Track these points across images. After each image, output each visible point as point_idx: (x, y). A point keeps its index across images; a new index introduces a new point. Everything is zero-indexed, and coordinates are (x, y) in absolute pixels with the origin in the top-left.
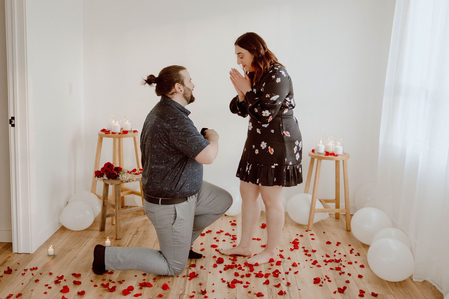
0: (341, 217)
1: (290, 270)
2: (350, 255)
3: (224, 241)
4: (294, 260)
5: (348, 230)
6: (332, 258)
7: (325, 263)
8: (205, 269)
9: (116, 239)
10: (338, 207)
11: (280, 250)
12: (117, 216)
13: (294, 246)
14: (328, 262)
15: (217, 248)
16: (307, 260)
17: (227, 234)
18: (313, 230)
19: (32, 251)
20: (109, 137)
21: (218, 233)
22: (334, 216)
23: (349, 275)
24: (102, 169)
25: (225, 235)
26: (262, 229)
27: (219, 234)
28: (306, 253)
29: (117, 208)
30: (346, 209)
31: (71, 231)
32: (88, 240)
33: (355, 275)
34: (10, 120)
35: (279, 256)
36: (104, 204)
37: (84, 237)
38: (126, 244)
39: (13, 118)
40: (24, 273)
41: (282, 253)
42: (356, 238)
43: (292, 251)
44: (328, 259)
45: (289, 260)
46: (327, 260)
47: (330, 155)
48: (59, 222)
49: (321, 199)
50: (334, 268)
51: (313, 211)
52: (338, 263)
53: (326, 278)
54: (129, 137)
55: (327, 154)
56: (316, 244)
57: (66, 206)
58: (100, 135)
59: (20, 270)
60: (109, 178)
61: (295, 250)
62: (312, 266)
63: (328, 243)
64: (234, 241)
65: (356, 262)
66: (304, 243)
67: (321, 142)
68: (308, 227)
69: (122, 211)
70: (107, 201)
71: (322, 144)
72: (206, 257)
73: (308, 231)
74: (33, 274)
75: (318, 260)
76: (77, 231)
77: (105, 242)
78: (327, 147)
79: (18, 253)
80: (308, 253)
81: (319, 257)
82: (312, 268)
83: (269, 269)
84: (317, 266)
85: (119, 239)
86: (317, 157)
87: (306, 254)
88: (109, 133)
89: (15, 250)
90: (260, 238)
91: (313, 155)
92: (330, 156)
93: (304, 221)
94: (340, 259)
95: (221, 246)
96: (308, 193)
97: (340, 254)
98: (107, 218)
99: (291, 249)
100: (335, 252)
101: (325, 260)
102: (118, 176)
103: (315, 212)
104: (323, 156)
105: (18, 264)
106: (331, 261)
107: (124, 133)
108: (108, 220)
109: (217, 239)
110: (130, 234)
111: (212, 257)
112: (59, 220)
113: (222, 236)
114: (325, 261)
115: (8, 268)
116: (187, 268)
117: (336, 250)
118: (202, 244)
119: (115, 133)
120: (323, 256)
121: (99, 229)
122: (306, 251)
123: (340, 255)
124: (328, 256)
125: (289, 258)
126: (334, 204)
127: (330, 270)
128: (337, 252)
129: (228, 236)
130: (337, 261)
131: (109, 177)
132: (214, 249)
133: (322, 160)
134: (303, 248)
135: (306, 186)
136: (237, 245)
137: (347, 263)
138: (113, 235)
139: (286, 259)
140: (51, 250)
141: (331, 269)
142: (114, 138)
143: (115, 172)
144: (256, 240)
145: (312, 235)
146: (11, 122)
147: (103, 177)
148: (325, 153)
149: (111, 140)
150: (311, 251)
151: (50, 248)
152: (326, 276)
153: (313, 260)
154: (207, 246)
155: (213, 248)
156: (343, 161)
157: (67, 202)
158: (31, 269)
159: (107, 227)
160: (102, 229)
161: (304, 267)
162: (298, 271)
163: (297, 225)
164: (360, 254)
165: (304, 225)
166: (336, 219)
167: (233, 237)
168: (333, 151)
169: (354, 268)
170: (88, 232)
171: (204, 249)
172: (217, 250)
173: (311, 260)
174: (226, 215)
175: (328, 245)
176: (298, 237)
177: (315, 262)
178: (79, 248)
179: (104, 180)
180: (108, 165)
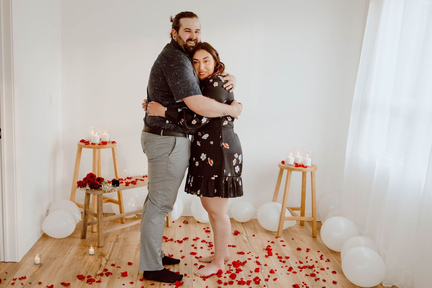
1: (269, 276)
2: (321, 261)
3: (202, 248)
4: (271, 266)
5: (315, 236)
6: (305, 264)
7: (300, 270)
8: (189, 277)
9: (99, 247)
10: (303, 214)
11: (256, 257)
12: (99, 225)
13: (268, 253)
16: (282, 267)
17: (203, 241)
18: (282, 237)
19: (18, 260)
20: (89, 147)
21: (194, 240)
22: (300, 223)
23: (324, 281)
24: (85, 179)
25: (202, 242)
26: (235, 236)
27: (195, 242)
28: (280, 259)
29: (99, 216)
30: (313, 217)
31: (53, 239)
32: (71, 248)
33: (330, 280)
35: (255, 263)
36: (86, 213)
37: (66, 244)
38: (108, 252)
40: (14, 283)
41: (258, 260)
44: (302, 266)
45: (266, 267)
46: (301, 267)
47: (300, 167)
48: (41, 230)
49: (289, 208)
50: (309, 274)
51: (282, 219)
52: (312, 269)
53: (303, 285)
54: (109, 147)
55: (297, 165)
56: (287, 251)
57: (47, 215)
58: (79, 145)
59: (9, 280)
60: (91, 188)
61: (270, 256)
62: (288, 272)
63: (299, 249)
64: (211, 248)
65: (328, 268)
66: (276, 249)
67: (291, 155)
68: (277, 234)
69: (103, 219)
70: (89, 209)
71: (292, 156)
72: (188, 265)
73: (278, 238)
74: (22, 284)
75: (292, 266)
76: (60, 239)
77: (88, 250)
78: (296, 159)
79: (4, 262)
80: (283, 260)
81: (292, 263)
82: (288, 274)
83: (249, 276)
84: (293, 272)
85: (101, 247)
86: (286, 168)
87: (281, 261)
88: (89, 144)
90: (235, 245)
91: (283, 166)
92: (299, 168)
93: (275, 229)
94: (314, 265)
95: (199, 253)
97: (311, 260)
98: (88, 226)
99: (266, 256)
100: (307, 258)
101: (299, 266)
102: (101, 186)
103: (284, 220)
104: (293, 167)
105: (6, 273)
106: (305, 267)
107: (103, 144)
108: (89, 228)
110: (111, 242)
111: (193, 265)
112: (41, 228)
113: (199, 244)
114: (299, 267)
117: (307, 257)
118: (181, 251)
119: (95, 144)
120: (296, 263)
121: (80, 236)
122: (280, 258)
123: (311, 261)
124: (301, 263)
125: (266, 265)
126: (300, 212)
127: (306, 276)
128: (309, 258)
129: (204, 243)
130: (311, 267)
132: (193, 257)
133: (292, 171)
134: (277, 254)
135: (274, 195)
137: (319, 269)
138: (96, 243)
139: (263, 266)
140: (37, 260)
141: (306, 275)
142: (94, 148)
143: (97, 182)
144: (231, 247)
145: (282, 241)
147: (86, 187)
148: (294, 165)
149: (92, 150)
150: (285, 258)
151: (37, 257)
152: (303, 283)
153: (289, 267)
154: (186, 253)
155: (192, 255)
156: (312, 172)
157: (47, 211)
158: (20, 279)
159: (88, 235)
160: (84, 237)
161: (281, 274)
162: (277, 278)
163: (266, 232)
164: (330, 260)
165: (273, 232)
166: (301, 225)
167: (209, 244)
168: (302, 162)
169: (327, 274)
170: (70, 240)
171: (184, 256)
172: (196, 257)
173: (286, 266)
174: (198, 222)
175: (298, 251)
176: (270, 244)
177: (290, 269)
178: (63, 256)
179: (87, 190)
180: (91, 176)
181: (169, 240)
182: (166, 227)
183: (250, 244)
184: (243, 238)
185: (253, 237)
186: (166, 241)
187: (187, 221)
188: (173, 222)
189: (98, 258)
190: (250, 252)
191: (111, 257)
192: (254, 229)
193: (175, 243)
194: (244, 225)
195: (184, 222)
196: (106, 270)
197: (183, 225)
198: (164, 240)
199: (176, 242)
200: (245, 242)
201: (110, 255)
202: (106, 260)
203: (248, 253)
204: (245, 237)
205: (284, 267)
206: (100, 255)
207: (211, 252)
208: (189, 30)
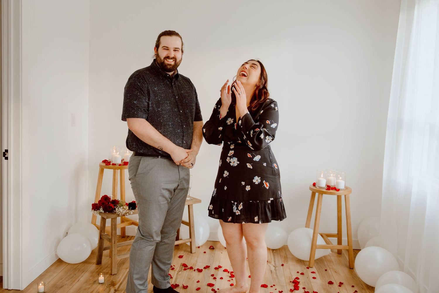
0: (343, 252)
3: (222, 278)
5: (351, 267)
9: (111, 275)
10: (340, 242)
11: (279, 291)
12: (112, 250)
13: (294, 286)
15: (214, 288)
17: (225, 271)
18: (314, 267)
19: (22, 287)
20: (109, 168)
21: (216, 268)
22: (336, 251)
24: (100, 201)
25: (224, 271)
27: (216, 271)
29: (113, 241)
30: (348, 245)
31: (68, 264)
32: (83, 274)
34: (4, 152)
36: (101, 237)
37: (79, 270)
38: (120, 280)
39: (7, 151)
42: (359, 278)
43: (291, 292)
47: (332, 189)
48: (56, 254)
49: (323, 234)
51: (314, 247)
55: (329, 188)
56: (317, 284)
57: (65, 236)
58: (101, 166)
61: (295, 291)
63: (331, 283)
64: (232, 279)
66: (304, 282)
67: (322, 176)
68: (309, 263)
69: (118, 244)
70: (104, 234)
71: (323, 178)
73: (310, 268)
76: (74, 264)
77: (98, 278)
78: (328, 181)
79: (8, 289)
85: (114, 275)
86: (318, 191)
88: (110, 164)
89: (5, 286)
91: (314, 189)
92: (331, 191)
93: (306, 257)
95: (218, 284)
96: (309, 228)
98: (104, 251)
99: (291, 290)
102: (115, 210)
103: (317, 248)
104: (325, 190)
107: (124, 165)
108: (106, 253)
109: (215, 276)
112: (56, 252)
113: (220, 273)
118: (198, 282)
119: (116, 164)
121: (95, 262)
126: (336, 239)
129: (226, 273)
131: (106, 210)
132: (210, 289)
133: (323, 195)
134: (304, 288)
135: (307, 221)
136: (235, 284)
138: (109, 270)
140: (41, 288)
142: (115, 169)
145: (313, 272)
146: (4, 154)
147: (99, 209)
148: (326, 188)
149: (112, 170)
151: (41, 284)
154: (203, 285)
155: (209, 287)
156: (345, 196)
157: (66, 233)
159: (105, 260)
160: (99, 262)
163: (298, 261)
165: (305, 261)
166: (338, 254)
167: (231, 274)
168: (335, 184)
170: (84, 265)
171: (200, 288)
172: (213, 290)
175: (330, 285)
176: (299, 276)
178: (71, 284)
179: (101, 213)
180: (105, 198)
181: (188, 269)
182: (190, 254)
183: (277, 275)
184: (270, 267)
185: (282, 267)
186: (185, 269)
187: (213, 247)
188: (199, 247)
189: (107, 287)
190: (274, 285)
191: (121, 287)
192: (285, 257)
193: (194, 272)
194: (275, 253)
195: (210, 248)
197: (208, 251)
198: (183, 268)
199: (196, 270)
200: (272, 273)
201: (121, 284)
202: (115, 290)
203: (272, 287)
204: (273, 267)
206: (109, 285)
207: (231, 283)
208: (167, 48)
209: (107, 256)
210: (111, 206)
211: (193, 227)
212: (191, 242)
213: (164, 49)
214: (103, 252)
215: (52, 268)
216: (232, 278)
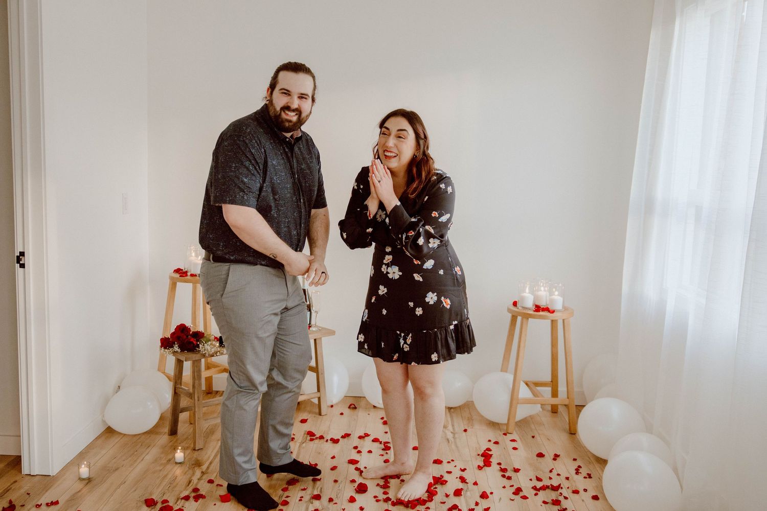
0: (561, 409)
1: (477, 504)
2: (576, 477)
3: (370, 452)
4: (484, 487)
5: (572, 432)
6: (547, 482)
7: (535, 492)
8: (336, 503)
9: (194, 450)
10: (555, 394)
11: (461, 469)
12: (195, 411)
13: (484, 461)
14: (538, 490)
15: (358, 466)
16: (504, 487)
17: (375, 440)
18: (514, 432)
19: (53, 471)
20: (186, 281)
21: (360, 437)
22: (549, 408)
24: (172, 334)
25: (373, 441)
27: (362, 440)
28: (503, 473)
29: (196, 398)
30: (568, 398)
31: (122, 436)
32: (148, 450)
34: (17, 256)
35: (458, 479)
36: (176, 391)
37: (141, 445)
38: (209, 458)
39: (22, 254)
41: (464, 474)
42: (585, 447)
43: (480, 469)
44: (539, 485)
45: (475, 486)
46: (538, 487)
47: (542, 311)
48: (103, 420)
49: (528, 382)
50: (549, 500)
51: (515, 402)
52: (556, 492)
55: (538, 308)
56: (520, 458)
57: (117, 392)
58: (172, 278)
59: (29, 507)
60: (183, 350)
61: (486, 468)
62: (513, 497)
63: (540, 455)
64: (387, 453)
65: (585, 490)
66: (500, 456)
67: (527, 290)
68: (507, 427)
69: (203, 402)
70: (181, 385)
71: (529, 293)
72: (339, 482)
73: (508, 434)
75: (523, 486)
76: (133, 435)
77: (174, 455)
78: (536, 298)
79: (30, 475)
80: (507, 474)
81: (524, 481)
82: (513, 500)
83: (442, 503)
84: (521, 497)
85: (198, 450)
86: (521, 314)
87: (504, 476)
88: (187, 275)
89: (25, 470)
91: (514, 311)
92: (541, 313)
93: (501, 417)
94: (560, 485)
95: (365, 461)
96: (506, 372)
97: (558, 475)
99: (479, 467)
100: (551, 471)
101: (535, 486)
102: (198, 346)
103: (518, 403)
104: (532, 312)
105: (28, 494)
106: (544, 488)
108: (183, 416)
109: (359, 449)
111: (348, 481)
112: (103, 416)
113: (367, 444)
114: (535, 488)
115: (11, 502)
116: (306, 502)
117: (553, 469)
118: (333, 457)
119: (196, 275)
120: (531, 480)
121: (167, 432)
122: (504, 470)
123: (558, 477)
124: (539, 479)
125: (475, 484)
126: (549, 389)
127: (543, 505)
128: (555, 472)
129: (377, 444)
130: (555, 488)
131: (183, 348)
132: (352, 467)
133: (529, 319)
134: (499, 464)
135: (503, 361)
136: (392, 460)
137: (570, 491)
138: (190, 442)
139: (470, 485)
140: (84, 471)
141: (545, 502)
142: (195, 283)
145: (513, 441)
146: (18, 260)
147: (173, 347)
148: (534, 308)
149: (191, 285)
150: (512, 471)
151: (83, 466)
153: (515, 487)
154: (342, 463)
155: (351, 465)
156: (563, 320)
157: (117, 387)
158: (47, 505)
159: (182, 428)
160: (173, 432)
161: (500, 499)
162: (490, 508)
163: (490, 424)
164: (592, 476)
165: (501, 424)
166: (552, 412)
167: (384, 445)
168: (547, 303)
169: (583, 500)
170: (150, 436)
171: (337, 467)
172: (357, 469)
173: (512, 486)
174: (374, 407)
175: (539, 458)
176: (491, 445)
177: (518, 491)
178: (132, 465)
179: (175, 353)
180: (182, 329)
181: (316, 438)
182: (318, 416)
183: (457, 447)
184: (446, 434)
185: (464, 433)
186: (311, 440)
187: (354, 405)
188: (332, 406)
189: (189, 469)
190: (453, 460)
191: (211, 468)
192: (469, 419)
193: (326, 443)
194: (453, 412)
195: (349, 407)
196: (196, 490)
197: (347, 411)
198: (309, 438)
199: (329, 441)
200: (449, 442)
201: (211, 463)
202: (202, 472)
203: (449, 462)
204: (451, 434)
205: (508, 486)
206: (193, 465)
207: (385, 459)
208: (287, 93)
209: (185, 422)
210: (191, 341)
211: (323, 374)
212: (319, 399)
213: (282, 93)
214: (179, 414)
215: (99, 442)
216: (387, 451)
